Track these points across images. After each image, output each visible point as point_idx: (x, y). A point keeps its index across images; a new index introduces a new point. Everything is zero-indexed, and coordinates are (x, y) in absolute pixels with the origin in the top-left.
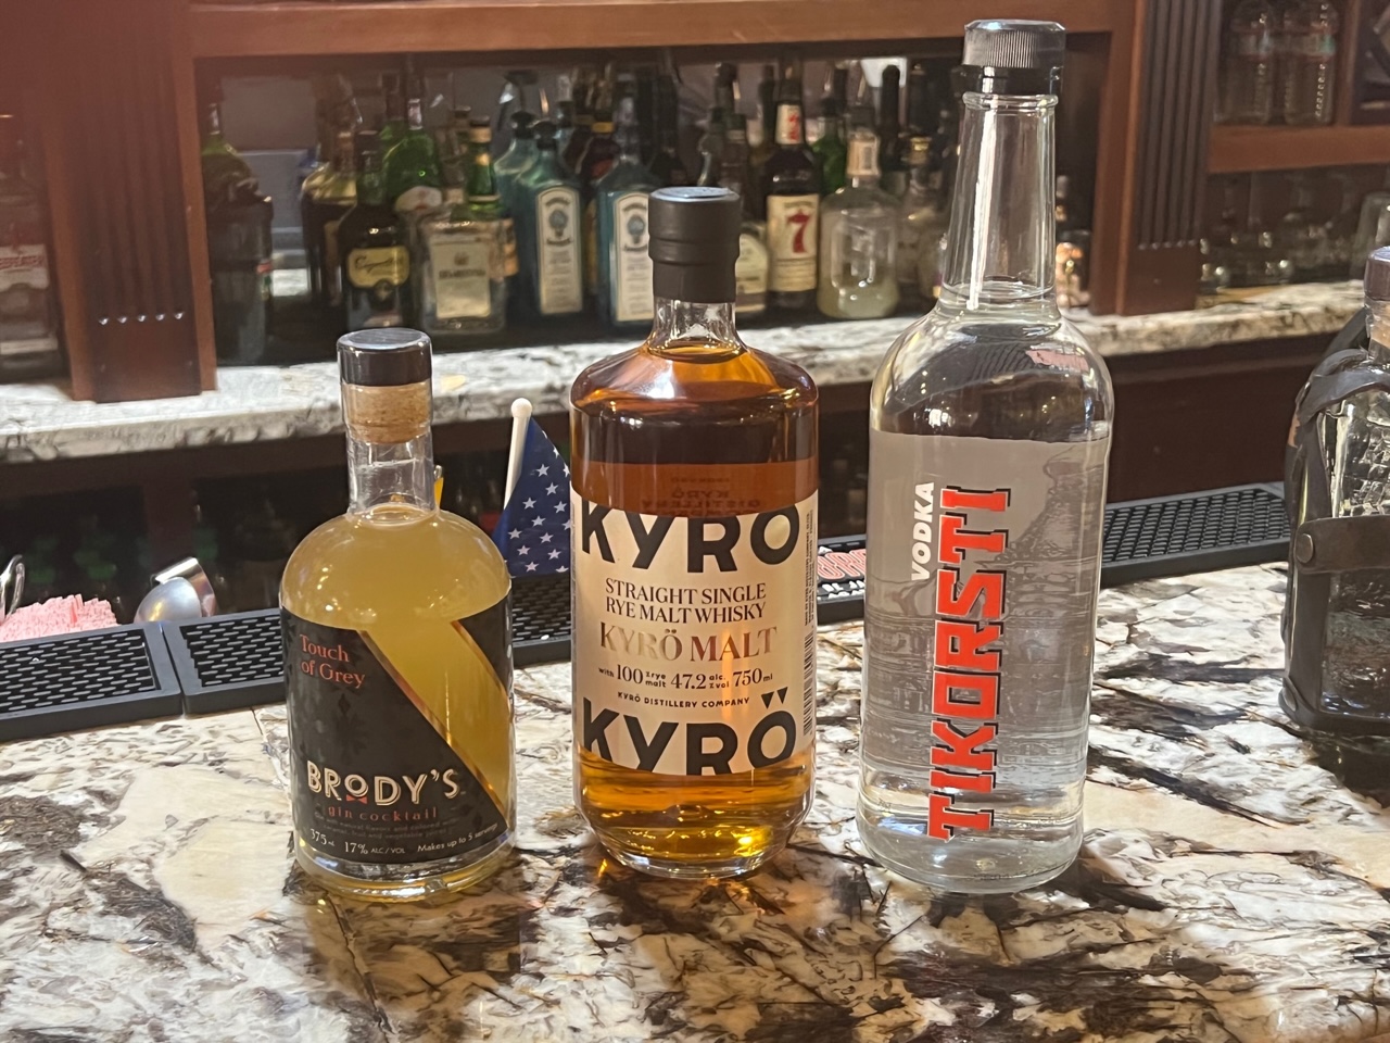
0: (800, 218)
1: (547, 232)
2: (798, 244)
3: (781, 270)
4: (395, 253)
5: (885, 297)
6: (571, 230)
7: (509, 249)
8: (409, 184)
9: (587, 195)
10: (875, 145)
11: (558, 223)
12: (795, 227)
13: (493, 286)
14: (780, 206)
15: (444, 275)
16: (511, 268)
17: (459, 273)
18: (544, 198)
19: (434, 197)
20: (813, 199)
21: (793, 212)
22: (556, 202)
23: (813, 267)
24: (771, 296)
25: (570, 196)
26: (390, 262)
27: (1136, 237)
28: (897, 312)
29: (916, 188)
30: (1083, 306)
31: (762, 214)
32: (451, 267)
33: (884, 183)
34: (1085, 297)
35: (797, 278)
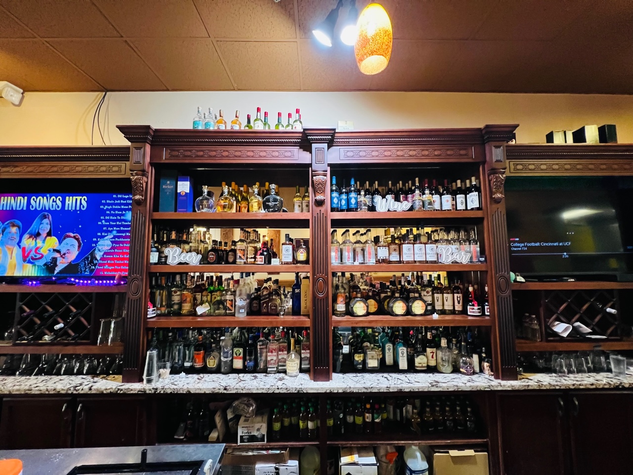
0: (432, 352)
1: (387, 351)
2: (432, 357)
3: (430, 361)
4: (362, 355)
5: (450, 369)
6: (391, 350)
7: (381, 353)
8: (365, 342)
9: (394, 344)
10: (446, 341)
11: (389, 349)
12: (432, 354)
13: (378, 359)
14: (429, 350)
15: (370, 359)
16: (381, 356)
17: (373, 358)
18: (387, 345)
19: (368, 344)
20: (435, 349)
21: (431, 351)
22: (389, 346)
23: (435, 361)
24: (428, 366)
25: (391, 345)
26: (361, 356)
27: (502, 365)
28: (452, 372)
29: (454, 347)
30: (492, 375)
31: (425, 351)
32: (371, 358)
33: (449, 347)
34: (492, 373)
35: (432, 363)
